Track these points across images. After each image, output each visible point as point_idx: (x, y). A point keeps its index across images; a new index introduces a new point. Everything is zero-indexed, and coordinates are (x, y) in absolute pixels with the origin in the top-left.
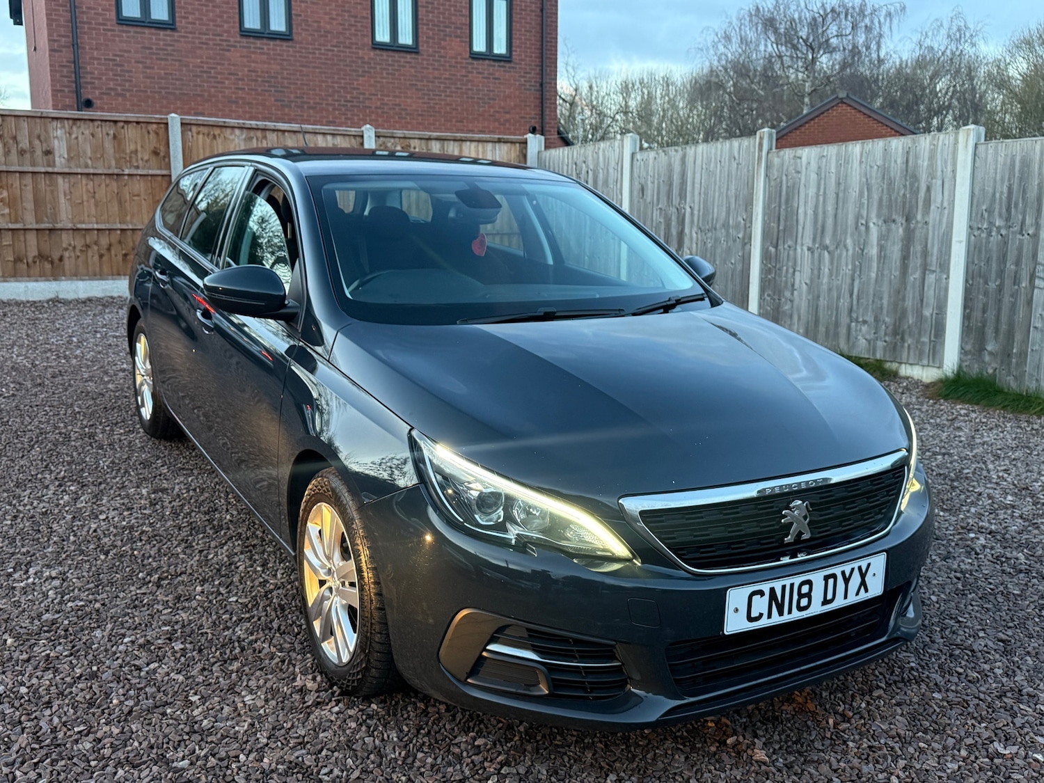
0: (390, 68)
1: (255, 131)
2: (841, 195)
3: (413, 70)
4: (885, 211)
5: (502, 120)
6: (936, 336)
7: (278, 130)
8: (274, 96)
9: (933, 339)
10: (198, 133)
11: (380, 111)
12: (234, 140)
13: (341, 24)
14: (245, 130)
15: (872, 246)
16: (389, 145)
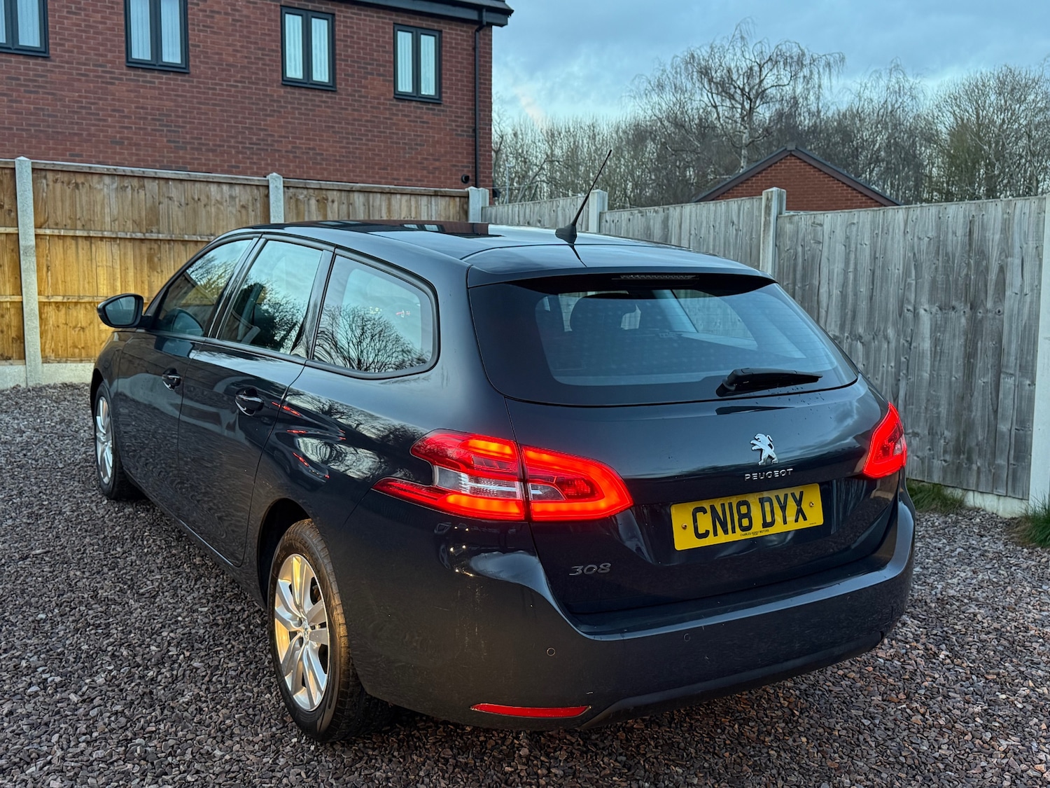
0: (303, 108)
1: (130, 179)
2: (878, 272)
3: (329, 110)
4: (941, 295)
5: (431, 168)
6: (1017, 458)
7: (159, 178)
9: (1012, 461)
10: (56, 181)
11: (291, 155)
12: (102, 190)
14: (116, 178)
15: (923, 339)
16: (301, 197)
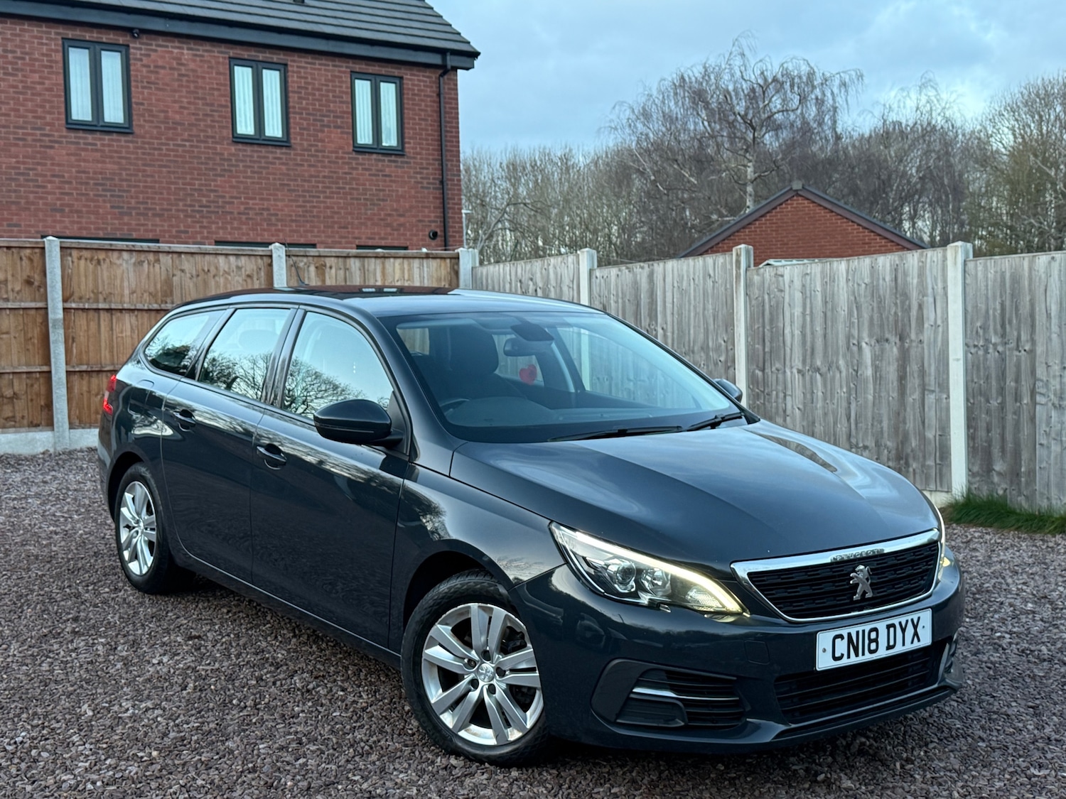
0: (256, 165)
1: (147, 254)
2: (829, 314)
3: (284, 167)
4: (877, 330)
5: (395, 224)
6: (942, 458)
7: (172, 252)
8: (110, 202)
9: (938, 462)
10: (80, 258)
12: (121, 265)
13: (193, 114)
14: (134, 254)
15: (866, 367)
16: (301, 265)
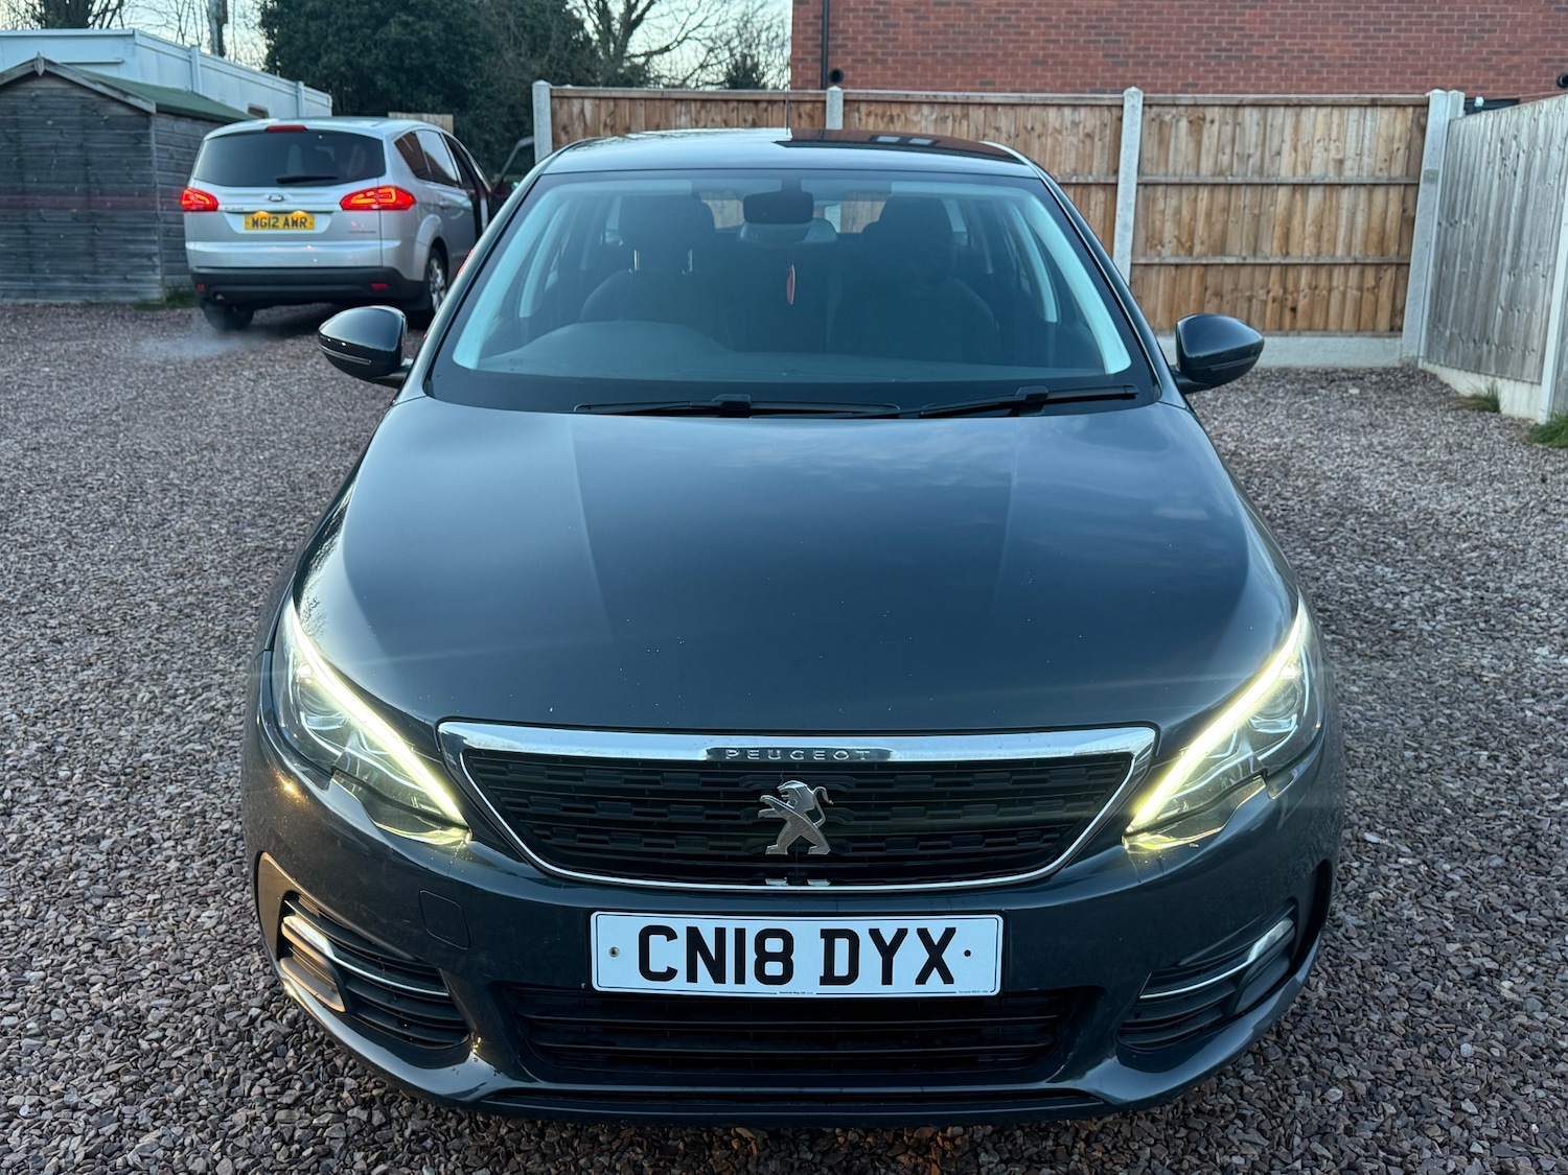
1: (952, 107)
10: (869, 114)
12: (920, 122)
14: (936, 107)
16: (1167, 118)
